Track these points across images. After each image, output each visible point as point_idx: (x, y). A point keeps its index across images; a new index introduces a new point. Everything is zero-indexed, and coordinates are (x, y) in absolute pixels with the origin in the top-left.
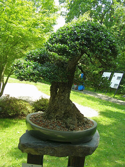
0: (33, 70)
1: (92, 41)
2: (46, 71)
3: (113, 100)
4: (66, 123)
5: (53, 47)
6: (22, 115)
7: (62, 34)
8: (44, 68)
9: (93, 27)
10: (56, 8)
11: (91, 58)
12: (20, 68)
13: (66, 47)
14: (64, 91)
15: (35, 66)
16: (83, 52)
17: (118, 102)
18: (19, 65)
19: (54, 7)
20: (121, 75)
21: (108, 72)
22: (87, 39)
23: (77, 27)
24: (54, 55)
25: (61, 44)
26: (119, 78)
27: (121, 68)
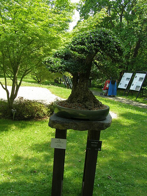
0: (61, 64)
1: (103, 43)
2: (71, 65)
3: (135, 103)
4: (85, 105)
5: (76, 47)
6: (37, 117)
7: (82, 38)
8: (69, 63)
9: (104, 32)
10: (71, 6)
11: (104, 56)
12: (51, 63)
13: (85, 48)
14: (83, 81)
15: (62, 62)
16: (97, 51)
17: (140, 105)
18: (50, 61)
19: (70, 5)
20: (143, 76)
21: (129, 72)
22: (99, 42)
23: (92, 32)
24: (74, 54)
25: (81, 46)
26: (141, 79)
27: (144, 68)
